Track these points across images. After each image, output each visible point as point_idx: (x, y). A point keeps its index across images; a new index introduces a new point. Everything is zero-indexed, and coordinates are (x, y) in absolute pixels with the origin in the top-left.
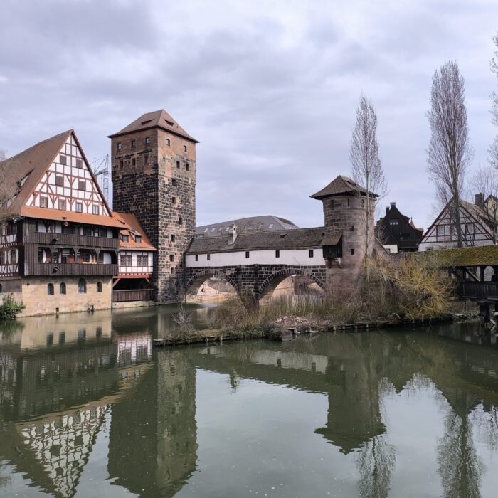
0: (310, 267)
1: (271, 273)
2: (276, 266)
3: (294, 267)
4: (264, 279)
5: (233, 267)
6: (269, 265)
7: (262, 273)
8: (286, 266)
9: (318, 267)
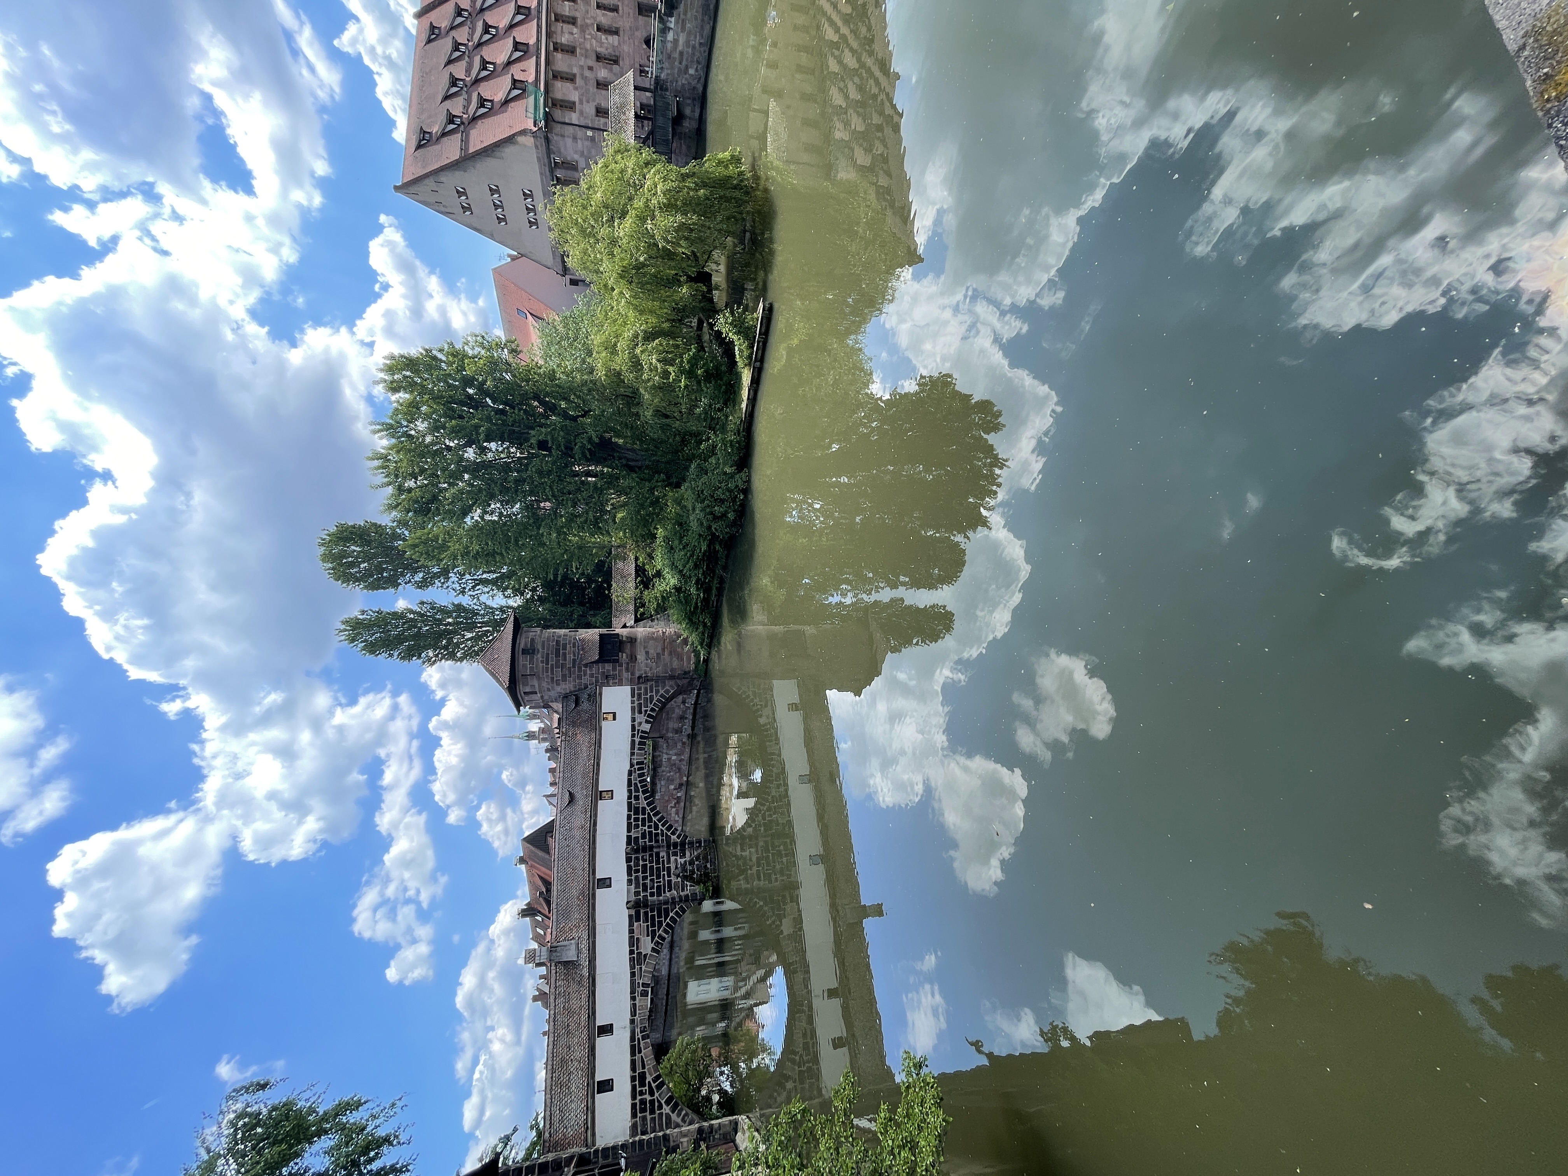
0: (633, 720)
1: (644, 809)
2: (629, 797)
3: (632, 754)
4: (657, 828)
5: (631, 931)
6: (629, 817)
7: (644, 836)
8: (630, 773)
9: (633, 702)
